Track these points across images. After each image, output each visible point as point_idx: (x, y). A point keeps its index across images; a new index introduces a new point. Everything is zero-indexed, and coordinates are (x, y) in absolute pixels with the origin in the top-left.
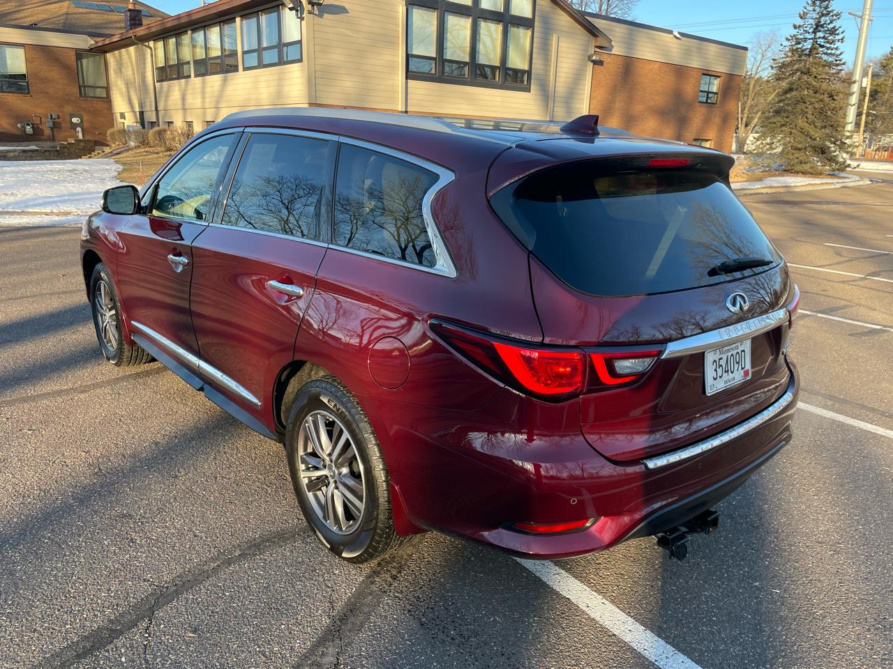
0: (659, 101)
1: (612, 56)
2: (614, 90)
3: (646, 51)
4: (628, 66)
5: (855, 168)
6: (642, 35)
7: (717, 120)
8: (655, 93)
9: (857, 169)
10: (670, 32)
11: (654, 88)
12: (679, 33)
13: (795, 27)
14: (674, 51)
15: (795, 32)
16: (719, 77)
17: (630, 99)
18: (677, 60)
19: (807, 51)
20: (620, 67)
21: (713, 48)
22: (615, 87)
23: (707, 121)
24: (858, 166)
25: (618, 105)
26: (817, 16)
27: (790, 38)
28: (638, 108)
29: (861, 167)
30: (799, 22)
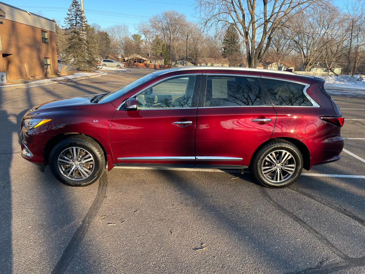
0: (29, 41)
1: (6, 20)
2: (10, 35)
3: (19, 19)
4: (14, 25)
5: (101, 69)
6: (16, 12)
7: (50, 50)
8: (26, 37)
9: (102, 69)
10: (27, 12)
11: (25, 35)
12: (29, 12)
13: (68, 14)
14: (30, 20)
15: (68, 16)
16: (47, 32)
17: (17, 40)
18: (31, 24)
19: (75, 24)
20: (10, 25)
21: (43, 20)
22: (10, 34)
23: (47, 50)
24: (102, 68)
25: (13, 42)
26: (75, 11)
27: (66, 18)
28: (21, 44)
29: (103, 68)
30: (69, 13)
